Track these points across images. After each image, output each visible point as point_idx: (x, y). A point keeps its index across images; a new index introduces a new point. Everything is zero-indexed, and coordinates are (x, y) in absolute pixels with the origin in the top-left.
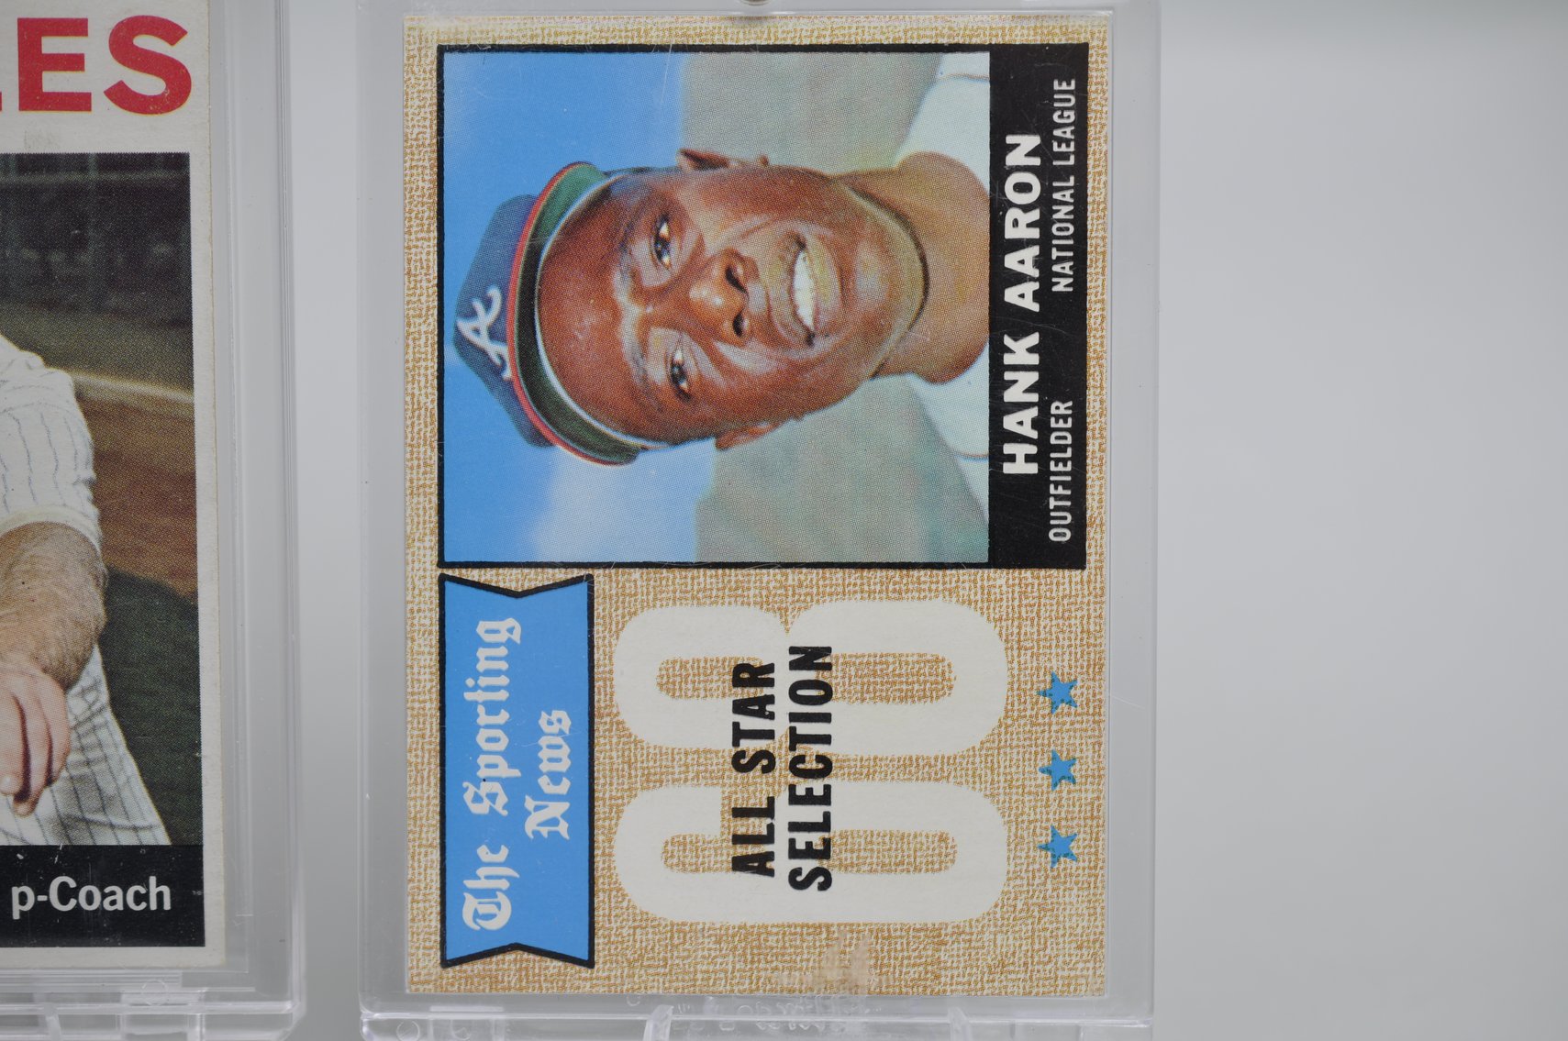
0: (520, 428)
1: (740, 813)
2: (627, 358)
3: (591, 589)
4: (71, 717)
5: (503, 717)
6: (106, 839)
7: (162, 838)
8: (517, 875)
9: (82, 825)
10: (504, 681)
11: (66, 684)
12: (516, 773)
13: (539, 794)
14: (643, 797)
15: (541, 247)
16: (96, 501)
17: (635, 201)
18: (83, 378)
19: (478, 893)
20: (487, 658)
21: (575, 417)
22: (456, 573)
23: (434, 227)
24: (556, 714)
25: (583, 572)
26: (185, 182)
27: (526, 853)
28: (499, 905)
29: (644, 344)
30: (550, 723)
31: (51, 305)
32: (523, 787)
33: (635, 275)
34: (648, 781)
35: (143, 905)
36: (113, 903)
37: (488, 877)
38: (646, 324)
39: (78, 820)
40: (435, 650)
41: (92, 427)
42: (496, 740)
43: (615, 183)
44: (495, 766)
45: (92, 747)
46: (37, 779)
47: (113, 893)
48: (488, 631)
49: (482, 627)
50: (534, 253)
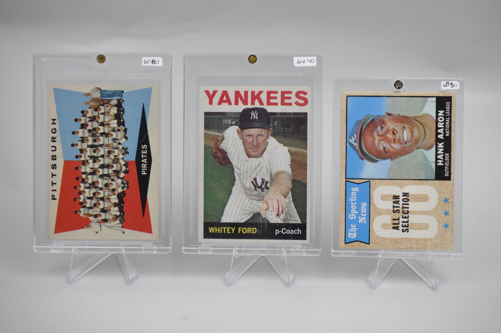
0: (359, 157)
1: (394, 220)
2: (376, 146)
3: (370, 182)
4: (286, 202)
5: (355, 203)
6: (291, 222)
7: (300, 222)
8: (357, 229)
9: (287, 220)
10: (356, 198)
11: (285, 197)
12: (357, 213)
13: (361, 216)
14: (378, 217)
15: (363, 128)
16: (291, 168)
17: (378, 121)
18: (289, 148)
19: (351, 232)
20: (353, 194)
21: (368, 155)
22: (348, 180)
23: (346, 124)
24: (364, 203)
25: (369, 180)
26: (307, 117)
27: (359, 226)
28: (354, 234)
29: (379, 143)
30: (363, 204)
31: (285, 136)
32: (358, 215)
33: (378, 133)
34: (379, 214)
35: (297, 233)
36: (292, 233)
37: (353, 229)
38: (380, 140)
39: (286, 219)
40: (345, 192)
41: (291, 156)
42: (354, 207)
43: (375, 117)
44: (354, 211)
45: (289, 207)
46: (280, 212)
47: (292, 231)
48: (353, 190)
49: (352, 189)
50: (362, 129)
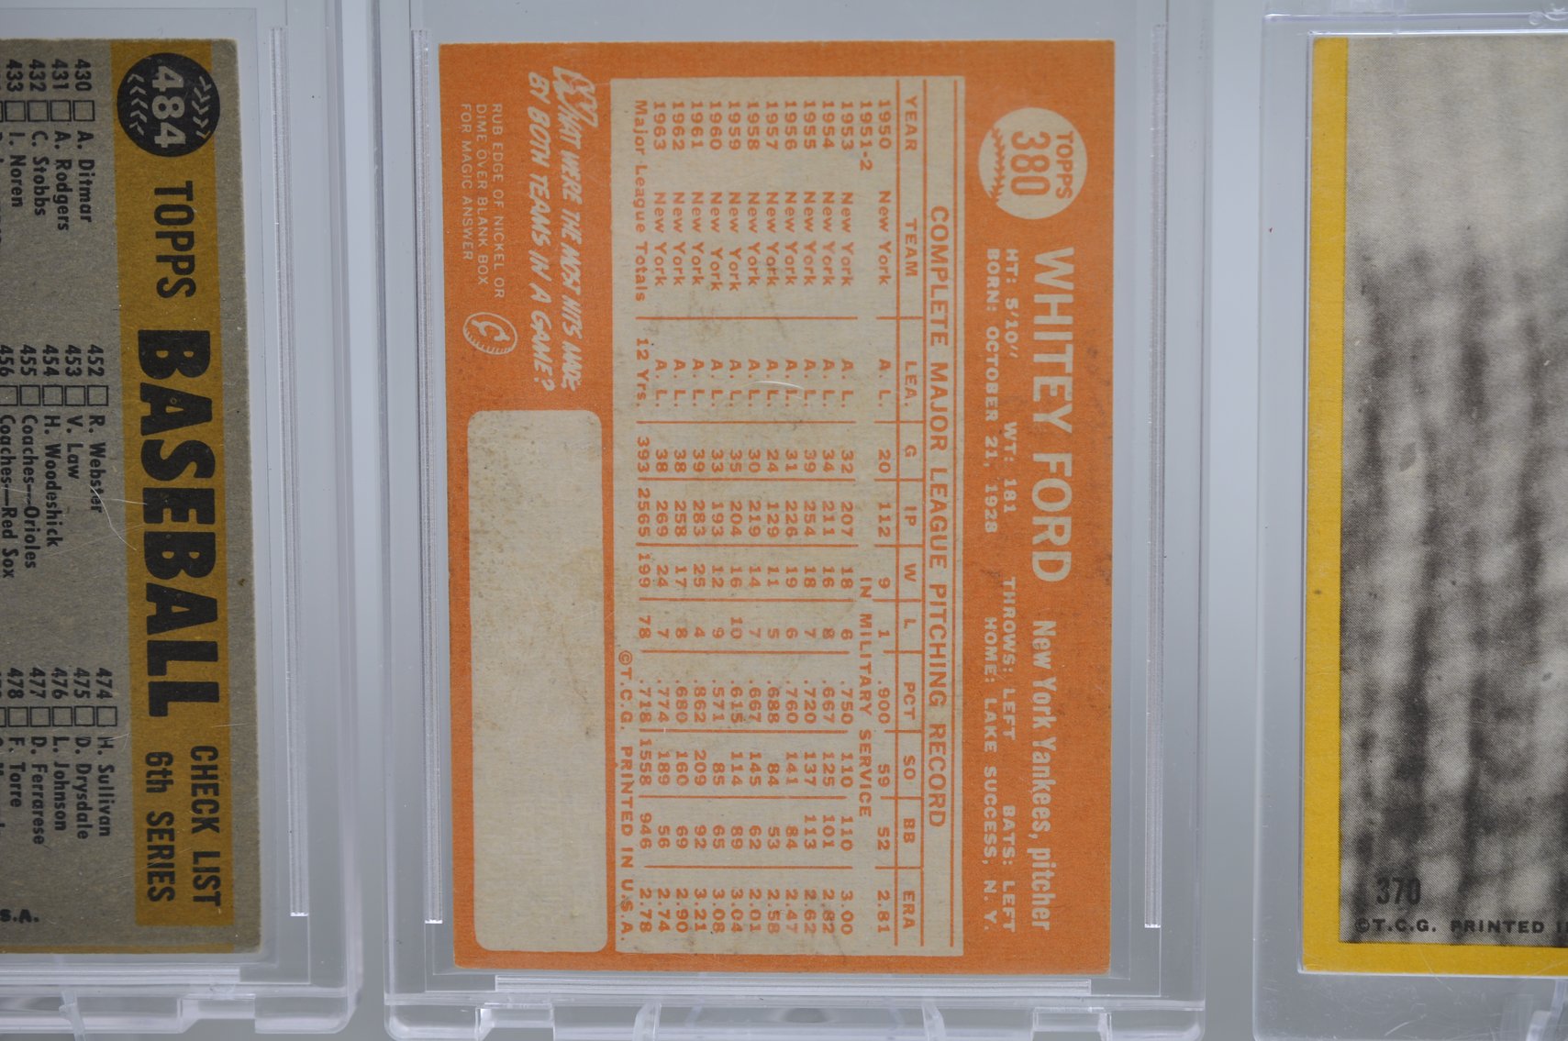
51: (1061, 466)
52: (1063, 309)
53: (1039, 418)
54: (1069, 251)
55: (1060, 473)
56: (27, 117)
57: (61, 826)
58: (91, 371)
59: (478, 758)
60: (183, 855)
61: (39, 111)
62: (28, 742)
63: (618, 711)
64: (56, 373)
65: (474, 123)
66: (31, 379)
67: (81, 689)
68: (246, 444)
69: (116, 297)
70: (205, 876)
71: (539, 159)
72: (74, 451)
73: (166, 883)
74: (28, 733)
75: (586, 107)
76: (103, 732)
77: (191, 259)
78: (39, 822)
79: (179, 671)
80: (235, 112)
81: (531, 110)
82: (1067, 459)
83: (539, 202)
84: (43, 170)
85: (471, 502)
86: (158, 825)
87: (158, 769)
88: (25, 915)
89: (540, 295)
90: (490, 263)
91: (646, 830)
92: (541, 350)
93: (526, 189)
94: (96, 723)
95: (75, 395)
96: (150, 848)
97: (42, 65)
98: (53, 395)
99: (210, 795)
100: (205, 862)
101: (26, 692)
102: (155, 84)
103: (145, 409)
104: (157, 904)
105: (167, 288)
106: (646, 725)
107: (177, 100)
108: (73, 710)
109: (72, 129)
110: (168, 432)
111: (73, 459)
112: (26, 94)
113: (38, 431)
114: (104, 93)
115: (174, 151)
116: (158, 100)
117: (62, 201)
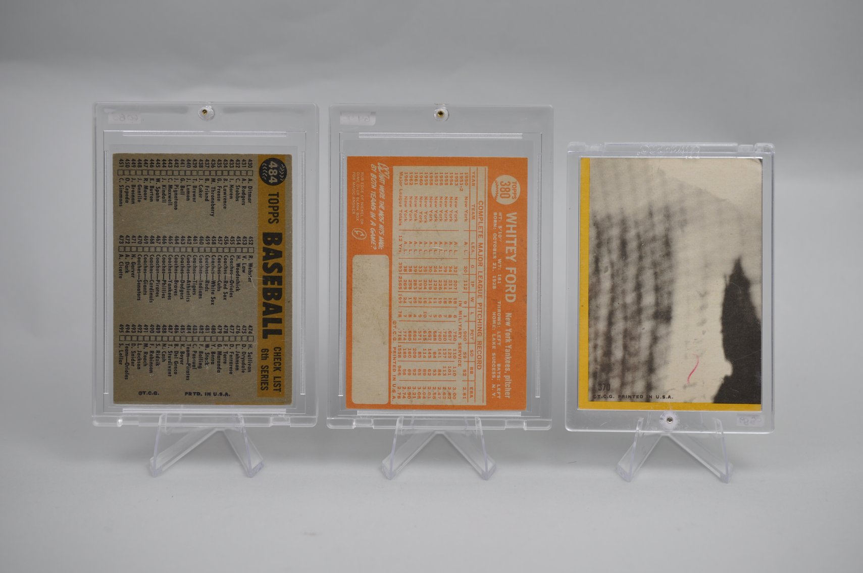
51: (513, 271)
52: (514, 229)
53: (507, 258)
54: (516, 213)
55: (513, 273)
56: (235, 175)
57: (237, 369)
58: (249, 243)
59: (354, 350)
60: (271, 378)
61: (238, 173)
62: (229, 346)
63: (392, 337)
64: (240, 244)
65: (356, 177)
66: (233, 245)
67: (244, 331)
68: (291, 264)
69: (257, 223)
70: (277, 383)
71: (373, 187)
72: (244, 265)
73: (266, 385)
74: (229, 343)
75: (386, 173)
76: (249, 343)
77: (278, 213)
78: (231, 368)
79: (271, 326)
80: (291, 174)
81: (372, 174)
82: (515, 269)
83: (373, 199)
84: (238, 189)
85: (353, 280)
86: (264, 369)
87: (264, 353)
88: (226, 394)
89: (373, 224)
90: (359, 215)
91: (399, 370)
92: (373, 238)
93: (370, 195)
94: (248, 340)
95: (245, 250)
96: (262, 375)
97: (239, 161)
98: (239, 250)
99: (279, 361)
100: (277, 379)
101: (228, 331)
102: (270, 166)
103: (264, 254)
104: (263, 391)
105: (271, 221)
106: (400, 341)
107: (275, 170)
108: (242, 337)
109: (247, 178)
110: (270, 260)
111: (244, 267)
112: (235, 168)
113: (235, 259)
114: (256, 168)
115: (274, 184)
116: (270, 170)
117: (243, 197)
